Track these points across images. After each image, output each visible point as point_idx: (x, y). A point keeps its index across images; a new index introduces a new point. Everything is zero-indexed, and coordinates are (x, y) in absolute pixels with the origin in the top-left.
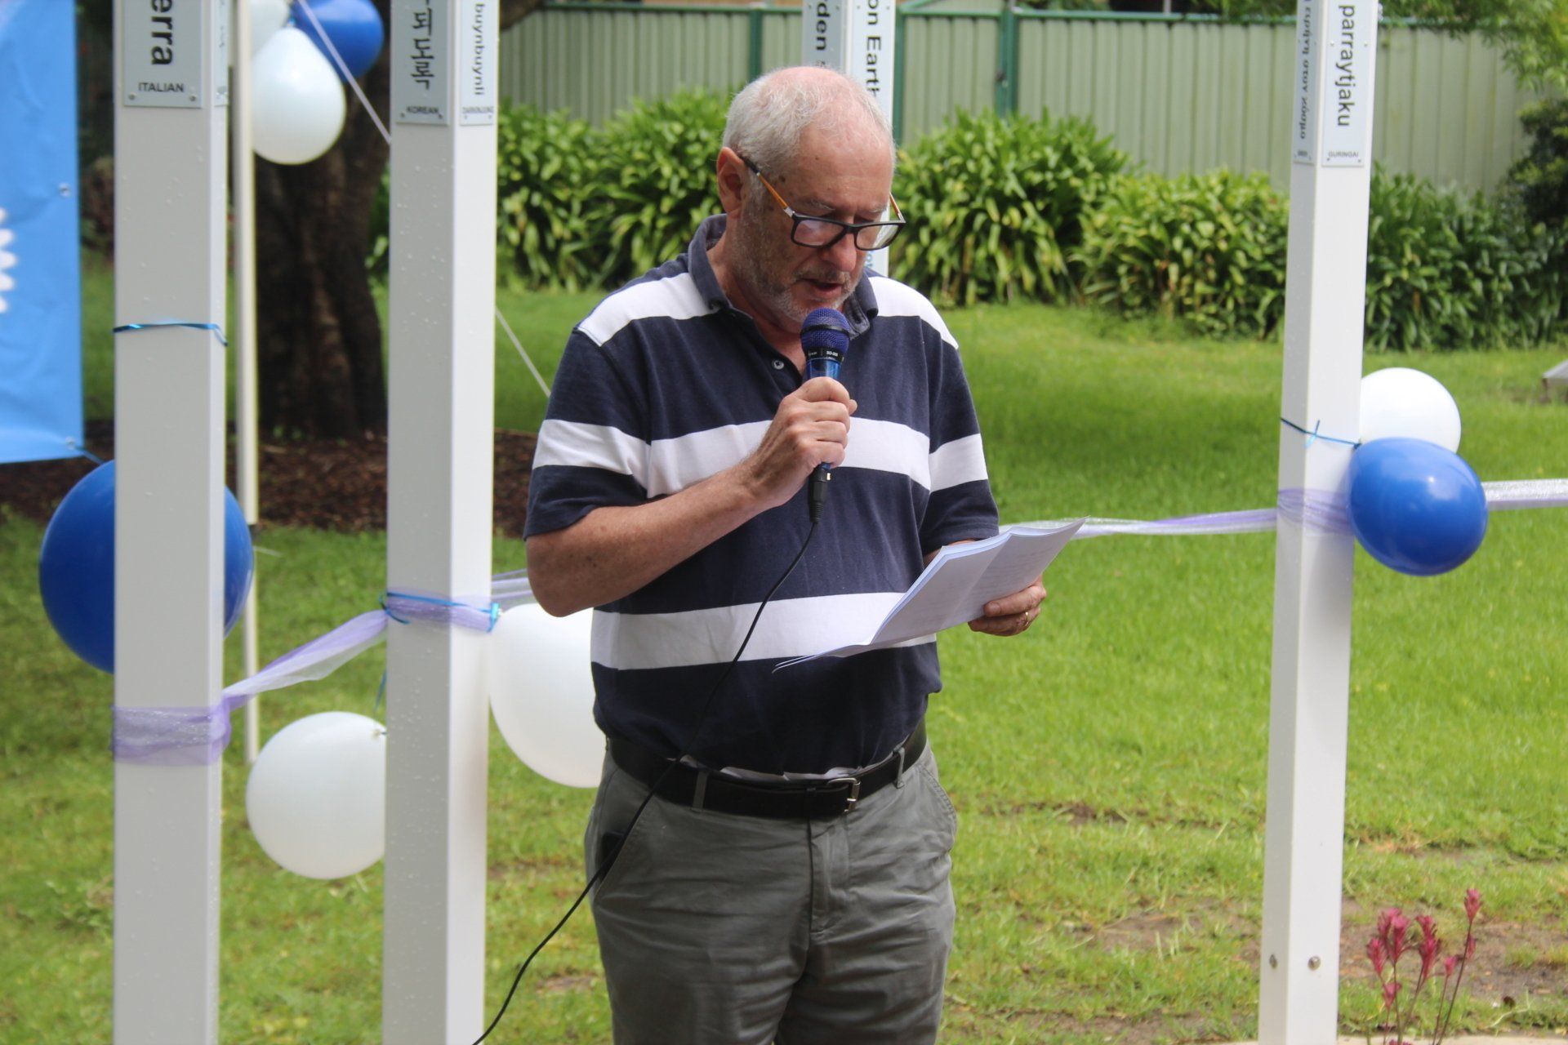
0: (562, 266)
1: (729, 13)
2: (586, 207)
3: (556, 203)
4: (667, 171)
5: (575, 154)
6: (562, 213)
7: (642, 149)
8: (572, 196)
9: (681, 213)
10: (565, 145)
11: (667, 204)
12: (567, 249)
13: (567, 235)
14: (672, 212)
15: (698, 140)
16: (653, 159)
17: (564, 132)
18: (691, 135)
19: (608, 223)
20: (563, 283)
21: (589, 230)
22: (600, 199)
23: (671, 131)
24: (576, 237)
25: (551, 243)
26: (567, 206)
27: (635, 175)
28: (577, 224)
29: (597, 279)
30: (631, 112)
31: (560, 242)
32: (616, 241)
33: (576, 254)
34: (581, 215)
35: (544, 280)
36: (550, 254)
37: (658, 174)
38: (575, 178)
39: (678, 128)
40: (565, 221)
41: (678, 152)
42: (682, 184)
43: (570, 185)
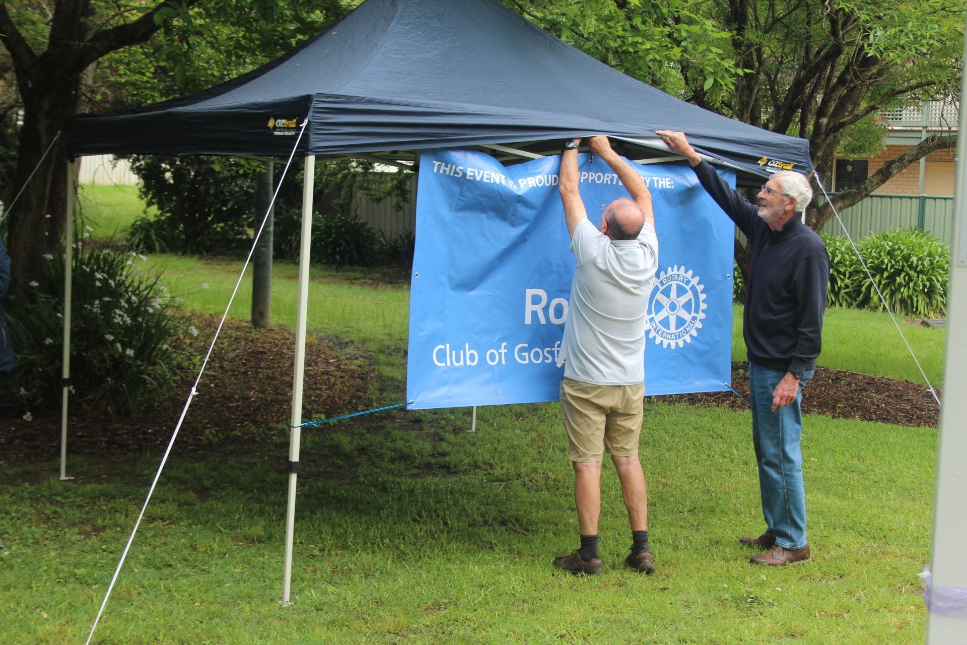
0: (841, 298)
1: (911, 198)
2: (851, 274)
3: (839, 272)
4: (886, 261)
5: (848, 254)
6: (842, 277)
7: (875, 252)
8: (846, 270)
9: (892, 278)
10: (843, 249)
11: (886, 274)
12: (843, 291)
13: (843, 286)
14: (887, 278)
15: (899, 249)
16: (881, 256)
17: (843, 244)
18: (896, 247)
19: (861, 282)
20: (841, 305)
21: (852, 284)
22: (857, 272)
23: (888, 245)
24: (847, 286)
25: (836, 289)
26: (844, 275)
27: (871, 263)
28: (847, 281)
29: (855, 304)
30: (871, 238)
31: (840, 288)
32: (864, 289)
33: (846, 293)
34: (848, 279)
35: (833, 303)
36: (836, 294)
37: (882, 262)
38: (848, 263)
39: (890, 244)
40: (842, 280)
41: (890, 254)
42: (892, 266)
43: (845, 266)
